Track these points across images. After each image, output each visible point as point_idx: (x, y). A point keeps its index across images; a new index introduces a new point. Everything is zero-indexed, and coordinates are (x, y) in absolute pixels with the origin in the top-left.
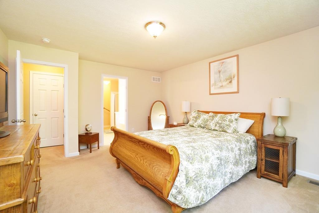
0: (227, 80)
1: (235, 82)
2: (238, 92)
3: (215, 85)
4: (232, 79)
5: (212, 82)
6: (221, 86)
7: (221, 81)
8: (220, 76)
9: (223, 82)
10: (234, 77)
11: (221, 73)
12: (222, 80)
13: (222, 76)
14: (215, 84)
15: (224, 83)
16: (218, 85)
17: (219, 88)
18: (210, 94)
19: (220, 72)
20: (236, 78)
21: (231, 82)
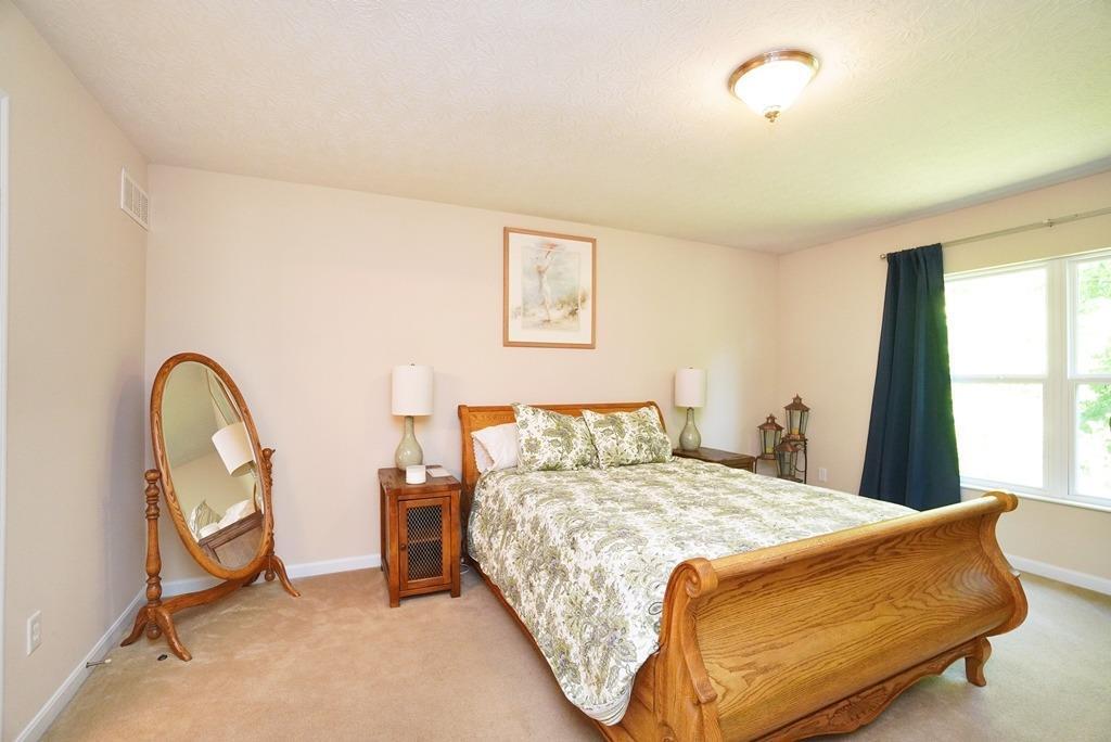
0: (563, 303)
1: (585, 313)
2: (591, 347)
3: (524, 314)
4: (577, 305)
5: (515, 301)
6: (545, 321)
7: (543, 303)
8: (541, 286)
9: (551, 307)
10: (583, 301)
11: (545, 277)
12: (549, 300)
13: (547, 287)
14: (524, 310)
15: (555, 314)
16: (534, 315)
17: (536, 326)
18: (507, 344)
19: (540, 273)
20: (589, 302)
21: (573, 313)
